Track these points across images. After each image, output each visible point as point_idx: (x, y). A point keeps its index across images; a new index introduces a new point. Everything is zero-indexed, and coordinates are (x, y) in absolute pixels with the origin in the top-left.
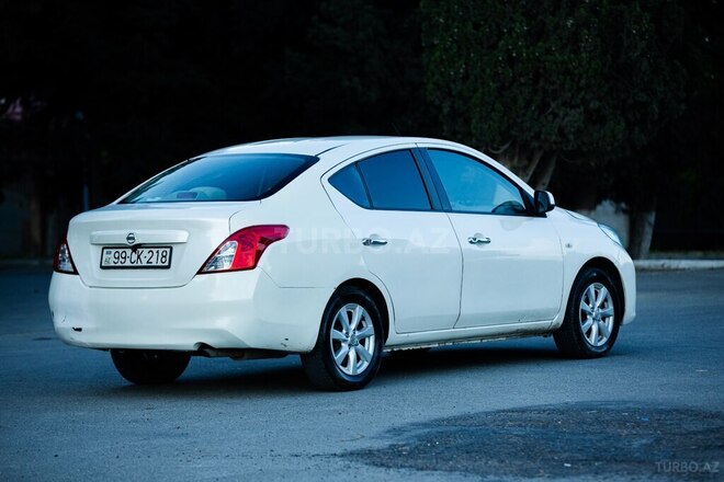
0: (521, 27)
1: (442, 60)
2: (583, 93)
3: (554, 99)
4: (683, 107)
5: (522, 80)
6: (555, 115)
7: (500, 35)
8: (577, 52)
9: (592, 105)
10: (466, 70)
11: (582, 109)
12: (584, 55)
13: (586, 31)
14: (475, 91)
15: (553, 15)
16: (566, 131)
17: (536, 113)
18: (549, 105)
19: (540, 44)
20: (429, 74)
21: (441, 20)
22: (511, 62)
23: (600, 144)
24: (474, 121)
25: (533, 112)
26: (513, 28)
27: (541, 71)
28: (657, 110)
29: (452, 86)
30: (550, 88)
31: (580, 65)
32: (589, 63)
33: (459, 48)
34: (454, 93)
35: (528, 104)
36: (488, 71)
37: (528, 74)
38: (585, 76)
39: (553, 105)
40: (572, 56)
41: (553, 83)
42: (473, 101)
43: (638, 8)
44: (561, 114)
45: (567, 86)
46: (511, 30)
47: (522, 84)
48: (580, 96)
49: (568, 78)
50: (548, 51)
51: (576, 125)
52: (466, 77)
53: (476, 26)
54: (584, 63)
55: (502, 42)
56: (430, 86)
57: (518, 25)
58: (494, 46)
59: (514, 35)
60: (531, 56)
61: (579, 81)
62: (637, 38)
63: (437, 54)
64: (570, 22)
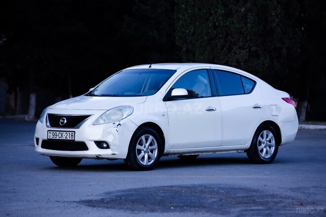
0: (221, 11)
1: (183, 25)
2: (248, 43)
3: (235, 45)
4: (299, 50)
5: (220, 36)
6: (235, 53)
7: (211, 14)
8: (246, 23)
9: (253, 49)
10: (194, 30)
11: (247, 50)
12: (249, 25)
13: (250, 14)
14: (198, 41)
15: (236, 5)
16: (240, 61)
17: (227, 52)
18: (233, 49)
19: (229, 19)
20: (177, 32)
21: (184, 6)
22: (215, 27)
23: (257, 67)
24: (196, 55)
25: (225, 51)
26: (217, 11)
27: (229, 32)
28: (286, 52)
29: (187, 38)
30: (233, 40)
31: (247, 29)
32: (251, 29)
33: (191, 19)
34: (188, 41)
35: (222, 47)
36: (204, 31)
37: (223, 33)
38: (249, 35)
39: (234, 48)
40: (243, 25)
41: (235, 38)
42: (197, 45)
43: (275, 3)
44: (238, 52)
45: (241, 40)
46: (216, 12)
47: (220, 38)
48: (247, 45)
49: (242, 35)
50: (233, 23)
51: (244, 58)
52: (194, 34)
53: (200, 10)
54: (249, 29)
55: (211, 18)
56: (177, 38)
57: (220, 10)
58: (208, 19)
59: (218, 15)
60: (225, 25)
61: (247, 37)
62: (275, 17)
63: (181, 22)
64: (243, 10)
